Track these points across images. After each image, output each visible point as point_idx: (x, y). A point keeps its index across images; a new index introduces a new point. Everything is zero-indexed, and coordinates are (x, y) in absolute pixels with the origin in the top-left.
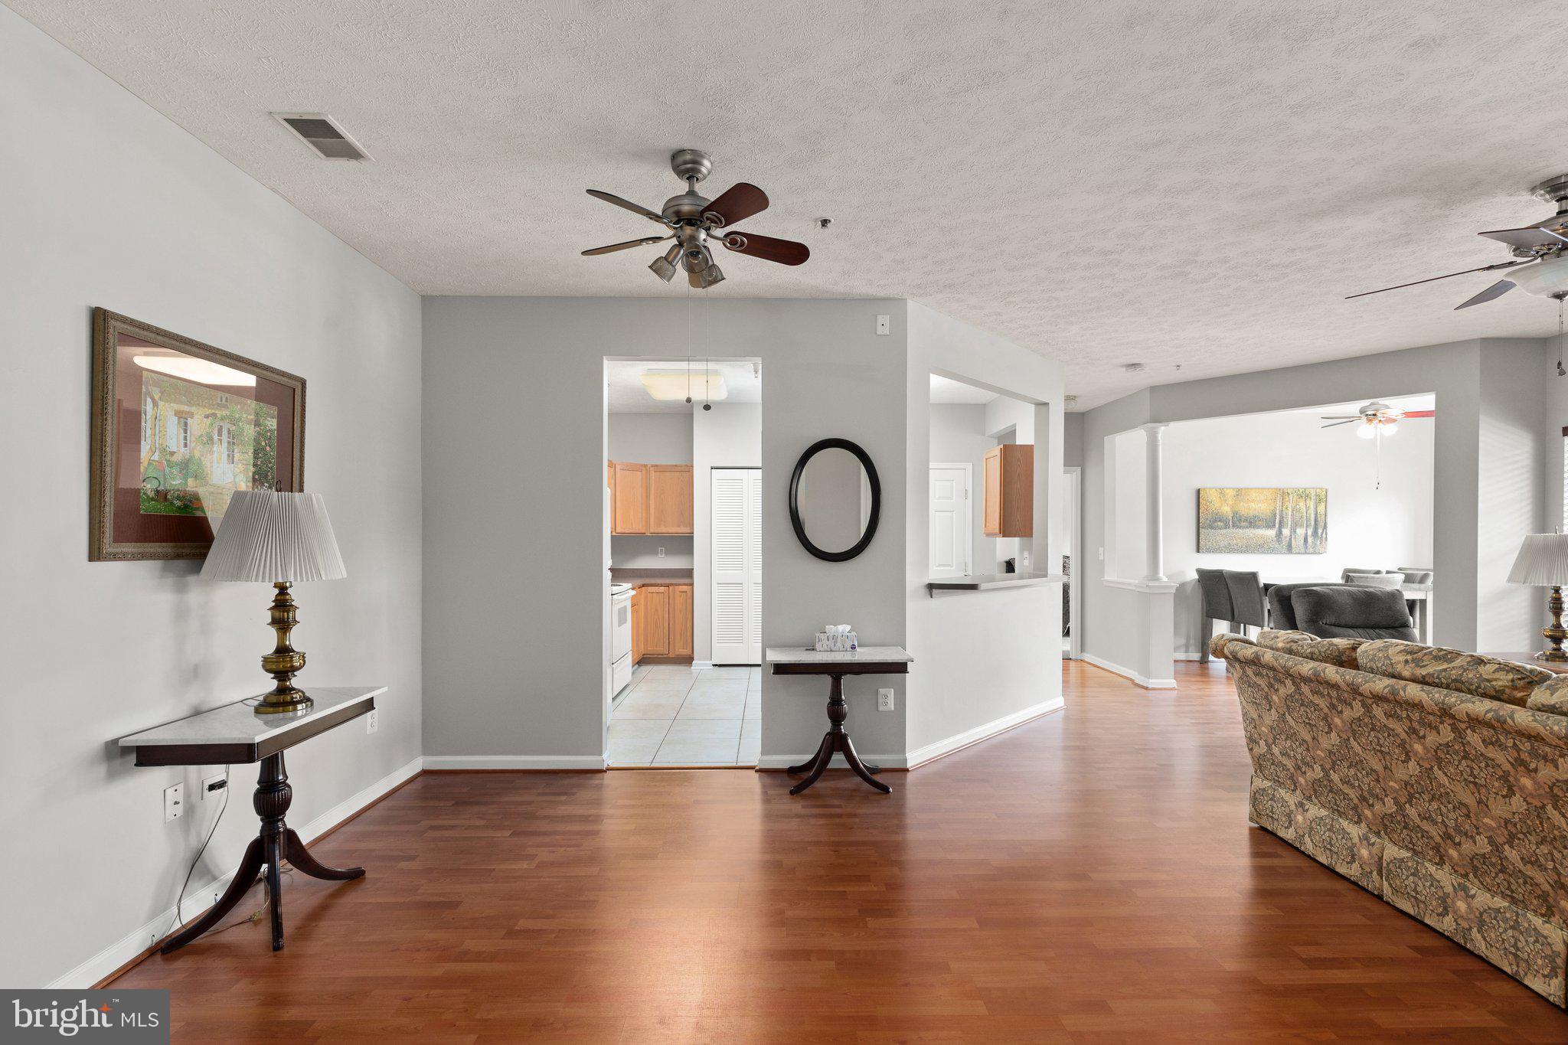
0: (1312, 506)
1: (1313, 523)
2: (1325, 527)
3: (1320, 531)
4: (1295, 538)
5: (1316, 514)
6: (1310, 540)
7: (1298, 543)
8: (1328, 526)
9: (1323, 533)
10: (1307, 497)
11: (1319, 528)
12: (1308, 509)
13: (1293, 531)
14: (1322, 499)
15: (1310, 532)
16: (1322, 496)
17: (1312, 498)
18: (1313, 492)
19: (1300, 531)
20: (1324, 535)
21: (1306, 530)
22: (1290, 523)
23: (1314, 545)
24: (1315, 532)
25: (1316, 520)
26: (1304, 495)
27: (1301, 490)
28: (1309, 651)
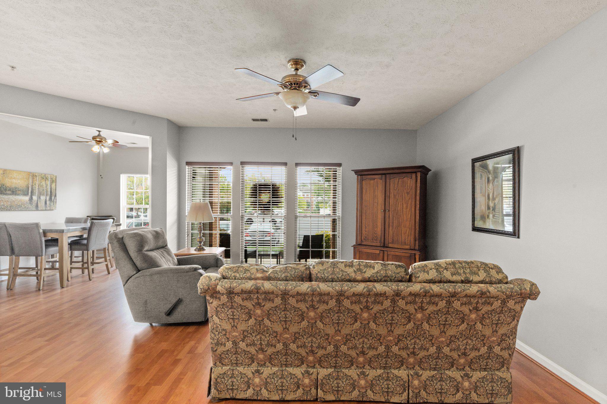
0: (49, 184)
1: (49, 193)
2: (55, 196)
3: (53, 198)
4: (40, 202)
5: (51, 189)
6: (48, 203)
7: (41, 204)
8: (57, 195)
9: (54, 199)
10: (47, 179)
11: (52, 196)
12: (47, 185)
13: (39, 198)
14: (54, 181)
15: (48, 198)
16: (54, 179)
17: (49, 180)
18: (49, 176)
19: (43, 198)
20: (55, 200)
21: (46, 197)
22: (37, 193)
23: (50, 205)
24: (50, 199)
25: (51, 192)
26: (44, 178)
27: (43, 175)
28: (283, 276)
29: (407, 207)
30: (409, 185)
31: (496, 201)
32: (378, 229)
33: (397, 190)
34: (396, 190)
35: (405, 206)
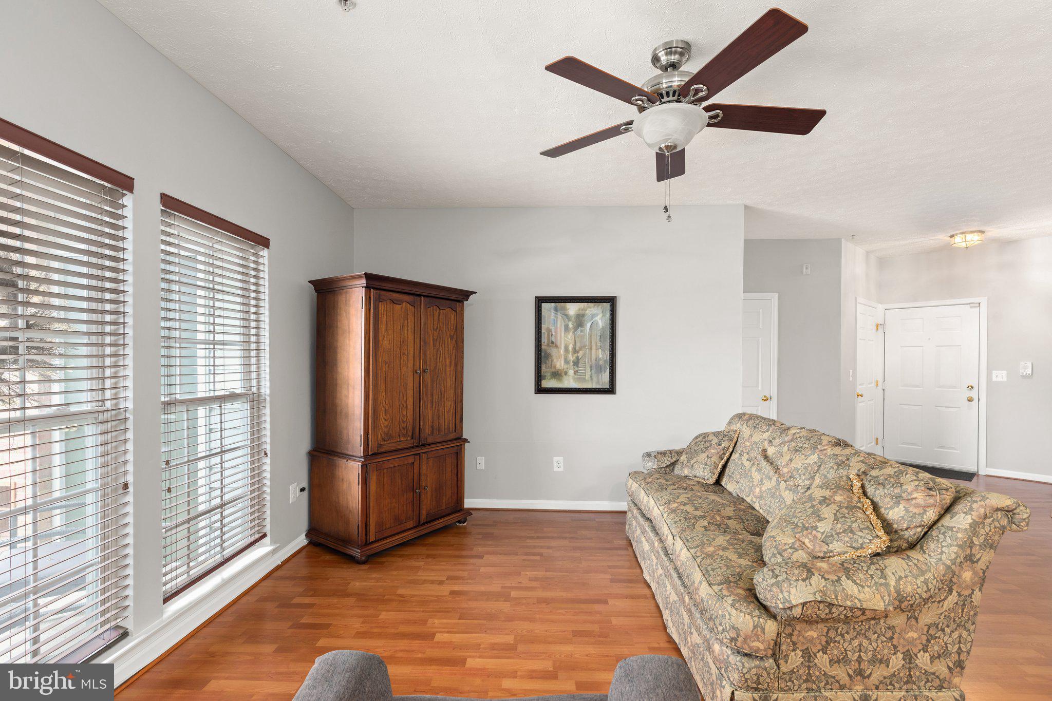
29: (451, 362)
30: (452, 322)
31: (580, 354)
32: (409, 411)
33: (438, 331)
34: (436, 331)
35: (448, 363)
